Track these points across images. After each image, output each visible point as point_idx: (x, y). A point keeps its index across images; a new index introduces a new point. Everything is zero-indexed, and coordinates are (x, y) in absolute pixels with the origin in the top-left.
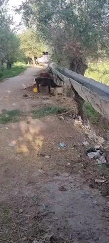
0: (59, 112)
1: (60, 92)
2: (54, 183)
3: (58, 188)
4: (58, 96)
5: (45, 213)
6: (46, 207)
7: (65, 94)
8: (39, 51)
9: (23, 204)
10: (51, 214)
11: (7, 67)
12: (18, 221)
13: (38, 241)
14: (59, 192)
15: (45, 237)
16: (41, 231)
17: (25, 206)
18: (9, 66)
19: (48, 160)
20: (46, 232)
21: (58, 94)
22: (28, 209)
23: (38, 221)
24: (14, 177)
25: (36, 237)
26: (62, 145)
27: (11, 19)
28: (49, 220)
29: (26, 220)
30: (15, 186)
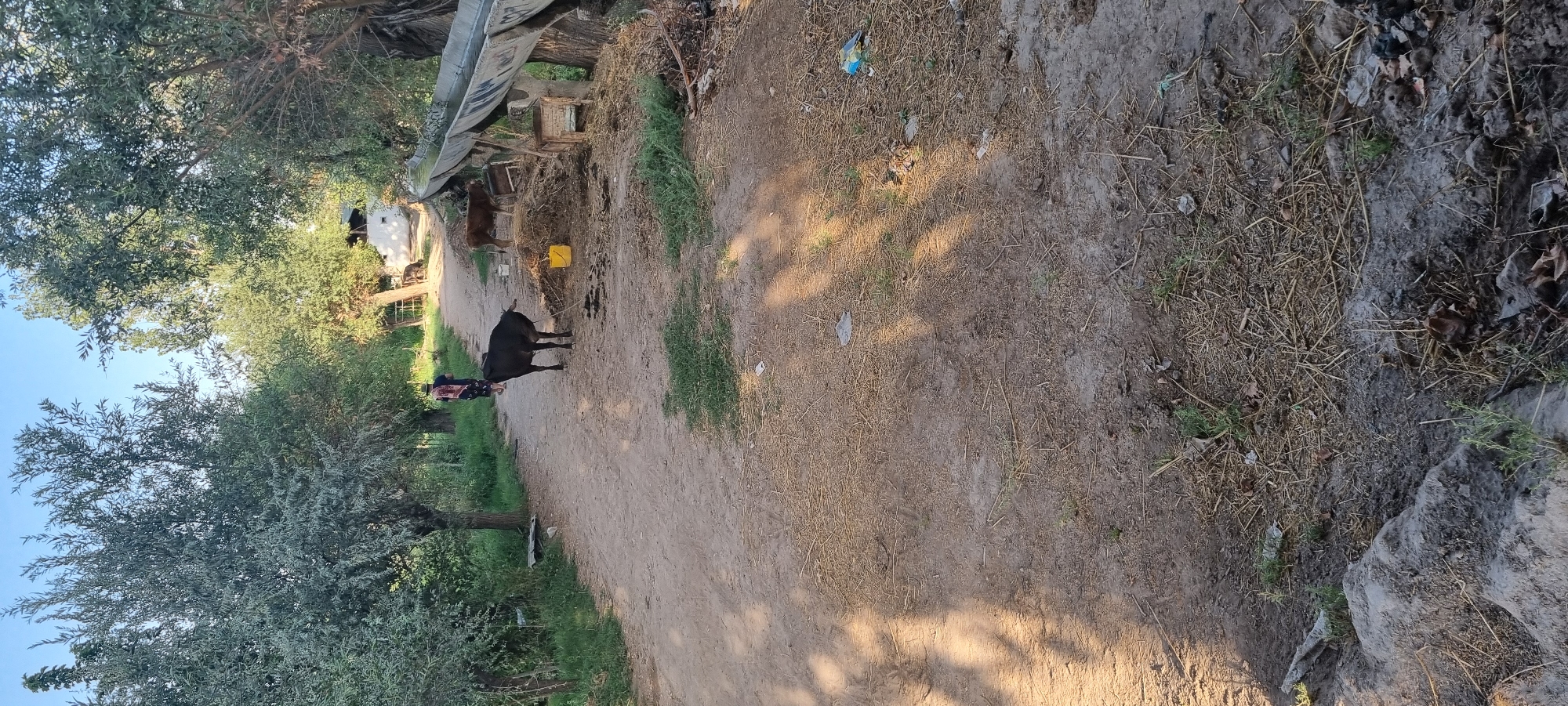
0: (675, 102)
1: (569, 117)
2: (1052, 56)
3: (1080, 29)
4: (589, 127)
5: (1205, 69)
6: (1173, 66)
7: (581, 89)
8: (341, 262)
9: (1154, 196)
10: (1215, 34)
11: (440, 429)
12: (1240, 210)
13: (1349, 77)
14: (1098, 20)
15: (1333, 40)
16: (1301, 69)
17: (1164, 188)
18: (437, 423)
19: (932, 118)
20: (1310, 39)
21: (580, 128)
22: (1183, 169)
23: (1244, 97)
24: (1012, 282)
25: (1330, 88)
26: (850, 59)
27: (161, 397)
28: (1244, 37)
29: (1236, 170)
30: (1058, 262)
